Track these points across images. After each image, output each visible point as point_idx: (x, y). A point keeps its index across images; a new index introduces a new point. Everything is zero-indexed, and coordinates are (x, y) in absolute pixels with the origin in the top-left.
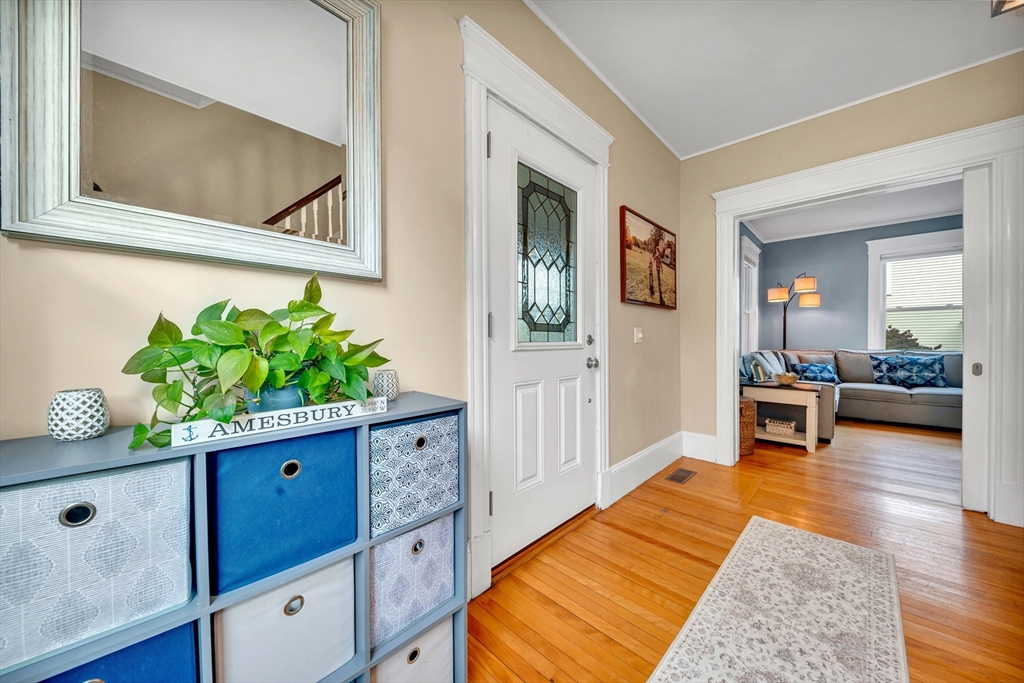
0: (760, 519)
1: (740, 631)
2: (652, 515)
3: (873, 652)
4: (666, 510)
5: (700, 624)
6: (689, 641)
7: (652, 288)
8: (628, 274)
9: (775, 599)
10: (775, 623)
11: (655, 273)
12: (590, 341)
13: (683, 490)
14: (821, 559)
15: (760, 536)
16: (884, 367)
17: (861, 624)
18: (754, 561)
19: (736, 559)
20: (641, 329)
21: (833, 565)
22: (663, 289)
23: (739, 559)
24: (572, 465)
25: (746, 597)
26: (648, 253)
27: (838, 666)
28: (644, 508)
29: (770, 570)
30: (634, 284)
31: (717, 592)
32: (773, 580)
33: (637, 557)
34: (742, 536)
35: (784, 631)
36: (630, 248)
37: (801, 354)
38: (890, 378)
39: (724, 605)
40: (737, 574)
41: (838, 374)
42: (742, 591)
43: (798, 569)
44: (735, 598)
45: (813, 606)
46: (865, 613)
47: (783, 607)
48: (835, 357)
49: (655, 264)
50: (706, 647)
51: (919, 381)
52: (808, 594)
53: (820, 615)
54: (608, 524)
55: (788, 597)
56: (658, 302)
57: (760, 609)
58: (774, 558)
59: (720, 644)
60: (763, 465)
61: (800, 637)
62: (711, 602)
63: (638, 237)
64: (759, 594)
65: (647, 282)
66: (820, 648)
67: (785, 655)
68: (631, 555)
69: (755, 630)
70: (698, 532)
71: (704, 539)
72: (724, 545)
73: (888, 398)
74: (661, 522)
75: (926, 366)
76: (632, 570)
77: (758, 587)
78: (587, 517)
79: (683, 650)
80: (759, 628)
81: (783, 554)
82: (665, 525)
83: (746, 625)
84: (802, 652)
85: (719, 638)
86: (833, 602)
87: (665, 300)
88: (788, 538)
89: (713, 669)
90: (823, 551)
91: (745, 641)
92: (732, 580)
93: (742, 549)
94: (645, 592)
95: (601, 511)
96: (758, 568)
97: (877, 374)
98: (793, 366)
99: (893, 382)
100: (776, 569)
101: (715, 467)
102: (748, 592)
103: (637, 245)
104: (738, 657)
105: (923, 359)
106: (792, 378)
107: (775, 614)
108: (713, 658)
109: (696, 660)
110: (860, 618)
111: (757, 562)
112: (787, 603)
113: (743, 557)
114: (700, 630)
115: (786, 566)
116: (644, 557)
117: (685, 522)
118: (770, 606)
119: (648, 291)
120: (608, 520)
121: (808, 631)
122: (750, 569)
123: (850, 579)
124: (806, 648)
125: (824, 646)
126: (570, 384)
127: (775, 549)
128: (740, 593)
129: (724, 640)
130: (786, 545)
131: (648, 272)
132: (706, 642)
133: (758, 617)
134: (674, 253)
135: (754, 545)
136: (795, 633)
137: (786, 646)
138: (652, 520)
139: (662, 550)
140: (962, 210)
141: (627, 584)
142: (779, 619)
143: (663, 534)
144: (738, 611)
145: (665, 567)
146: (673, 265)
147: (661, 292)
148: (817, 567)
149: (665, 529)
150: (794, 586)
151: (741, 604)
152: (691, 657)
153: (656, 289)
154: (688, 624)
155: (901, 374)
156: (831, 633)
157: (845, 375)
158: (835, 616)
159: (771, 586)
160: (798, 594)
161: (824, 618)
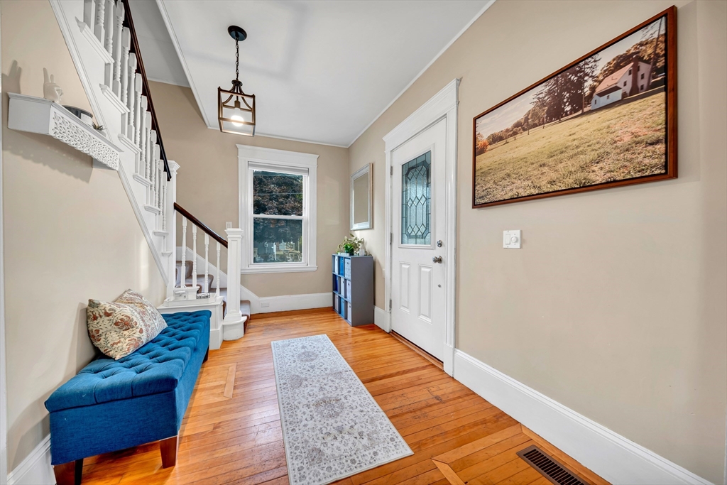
9: (330, 383)
27: (297, 374)
45: (316, 390)
53: (312, 388)
61: (312, 374)
64: (337, 381)
83: (329, 367)
110: (297, 398)
125: (304, 376)
158: (306, 392)
159: (336, 388)
160: (325, 392)
161: (309, 388)
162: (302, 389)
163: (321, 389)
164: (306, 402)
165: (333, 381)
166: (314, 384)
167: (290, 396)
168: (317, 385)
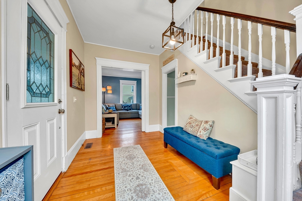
0: (115, 149)
1: (127, 180)
2: (87, 163)
3: (147, 166)
4: (90, 159)
5: (119, 186)
6: (119, 193)
7: (79, 83)
8: (73, 76)
9: (129, 166)
10: (132, 172)
11: (80, 77)
12: (60, 102)
13: (92, 150)
14: (131, 151)
15: (118, 153)
16: (124, 107)
17: (143, 161)
18: (120, 160)
19: (116, 162)
20: (75, 97)
21: (133, 152)
22: (82, 84)
23: (117, 162)
24: (53, 159)
25: (124, 171)
26: (78, 70)
28: (83, 162)
29: (124, 160)
30: (74, 80)
31: (117, 174)
32: (126, 162)
33: (89, 180)
34: (114, 155)
35: (134, 172)
36: (73, 67)
37: (108, 104)
38: (125, 109)
39: (121, 176)
40: (119, 166)
41: (116, 109)
42: (122, 169)
43: (129, 156)
44: (122, 172)
45: (135, 163)
46: (143, 158)
47: (131, 167)
48: (115, 105)
49: (80, 74)
50: (123, 191)
51: (129, 109)
52: (133, 161)
53: (137, 164)
54: (71, 176)
55: (130, 164)
56: (80, 88)
57: (128, 171)
58: (123, 157)
59: (126, 187)
60: (108, 134)
62: (118, 178)
63: (75, 63)
64: (125, 167)
65: (78, 80)
66: (141, 171)
67: (138, 178)
68: (87, 181)
69: (130, 177)
70: (103, 160)
71: (106, 161)
72: (111, 160)
73: (125, 113)
74: (91, 164)
75: (130, 106)
76: (90, 186)
77: (124, 166)
78: (59, 179)
79: (119, 197)
80: (130, 176)
81: (124, 155)
82: (93, 164)
83: (128, 177)
84: (139, 175)
85: (125, 186)
86: (137, 160)
87: (82, 87)
88: (123, 150)
89: (128, 195)
90: (130, 150)
91: (130, 181)
92: (119, 168)
93: (116, 158)
94: (99, 190)
95: (65, 173)
96: (122, 161)
97: (123, 108)
98: (107, 108)
99: (125, 110)
100: (125, 159)
101: (97, 139)
102: (123, 169)
103: (75, 66)
104: (131, 187)
105: (129, 105)
106: (111, 111)
107: (131, 170)
108: (126, 193)
109: (124, 197)
110: (142, 160)
111: (121, 160)
112: (131, 166)
113: (117, 161)
114: (119, 188)
115: (126, 157)
116: (92, 179)
117: (98, 159)
118: (129, 169)
119: (78, 84)
120: (70, 174)
121: (138, 169)
122: (120, 162)
123: (137, 153)
124: (140, 173)
126: (51, 122)
127: (122, 154)
128: (122, 170)
129: (126, 186)
130: (124, 152)
131: (78, 77)
132: (123, 190)
133: (129, 173)
134: (84, 72)
135: (118, 156)
136: (136, 171)
137: (137, 176)
138: (87, 165)
139: (96, 172)
140: (141, 78)
141: (91, 192)
142: (132, 171)
143: (94, 167)
144: (124, 175)
145: (100, 177)
146: (84, 76)
147: (81, 85)
148: (131, 154)
149: (93, 165)
150: (130, 161)
151: (124, 173)
152: (122, 197)
153: (80, 83)
154: (116, 189)
155: (126, 108)
156: (141, 166)
157: (117, 109)
158: (139, 162)
159: (127, 164)
160: (132, 162)
161: (138, 164)
162: (142, 164)
163: (133, 164)
164: (139, 159)
165: (127, 167)
166: (136, 166)
167: (145, 161)
168: (135, 165)
